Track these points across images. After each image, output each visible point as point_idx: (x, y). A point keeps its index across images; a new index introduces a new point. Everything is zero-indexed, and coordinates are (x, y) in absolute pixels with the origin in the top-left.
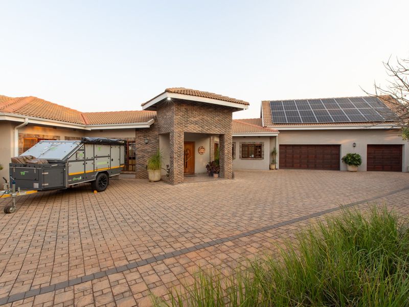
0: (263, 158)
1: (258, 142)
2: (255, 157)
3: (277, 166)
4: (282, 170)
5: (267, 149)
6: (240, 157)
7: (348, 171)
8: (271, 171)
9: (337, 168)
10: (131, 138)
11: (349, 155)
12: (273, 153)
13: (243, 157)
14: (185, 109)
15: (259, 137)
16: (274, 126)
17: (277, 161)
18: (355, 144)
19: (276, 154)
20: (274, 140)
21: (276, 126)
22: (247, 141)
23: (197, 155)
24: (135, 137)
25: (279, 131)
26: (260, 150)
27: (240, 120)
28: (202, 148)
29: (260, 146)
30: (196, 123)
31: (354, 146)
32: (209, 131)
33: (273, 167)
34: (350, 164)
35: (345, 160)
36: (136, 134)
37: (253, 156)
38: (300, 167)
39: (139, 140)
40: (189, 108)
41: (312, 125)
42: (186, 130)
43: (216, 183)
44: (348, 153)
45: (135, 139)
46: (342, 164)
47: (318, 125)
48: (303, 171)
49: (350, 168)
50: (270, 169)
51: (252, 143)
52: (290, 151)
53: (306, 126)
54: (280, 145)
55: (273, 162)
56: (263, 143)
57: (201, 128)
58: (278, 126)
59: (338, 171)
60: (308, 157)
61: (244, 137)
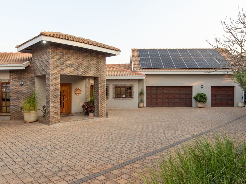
0: (133, 98)
1: (128, 84)
2: (126, 97)
3: (145, 105)
4: (149, 108)
5: (136, 90)
6: (113, 97)
7: (198, 107)
8: (140, 109)
9: (190, 105)
10: (5, 80)
11: (198, 94)
12: (141, 94)
13: (115, 97)
14: (61, 52)
15: (129, 80)
16: (142, 70)
17: (144, 100)
18: (202, 85)
19: (143, 94)
20: (142, 83)
21: (144, 70)
22: (119, 84)
23: (74, 96)
24: (9, 78)
25: (146, 74)
26: (130, 91)
27: (113, 65)
28: (79, 89)
29: (130, 88)
30: (72, 66)
31: (202, 88)
32: (84, 73)
33: (141, 105)
34: (199, 101)
35: (196, 98)
36: (10, 76)
37: (124, 96)
38: (163, 105)
39: (14, 82)
40: (65, 51)
41: (171, 70)
42: (62, 72)
43: (91, 120)
44: (198, 93)
45: (9, 80)
46: (194, 102)
47: (176, 71)
48: (164, 108)
49: (200, 105)
50: (139, 107)
51: (123, 85)
52: (154, 91)
53: (166, 70)
54: (147, 87)
55: (141, 101)
56: (133, 85)
57: (76, 71)
58: (145, 70)
59: (191, 108)
60: (168, 97)
61: (117, 80)
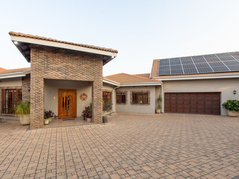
0: (149, 104)
1: (145, 90)
2: (143, 103)
3: (163, 111)
4: (167, 114)
5: (153, 96)
6: (131, 103)
7: (228, 116)
8: (157, 114)
9: (218, 113)
10: (19, 87)
11: (230, 101)
12: (159, 100)
13: (133, 103)
14: (45, 55)
15: (146, 86)
16: (159, 77)
17: (162, 107)
18: (235, 91)
19: (161, 100)
20: (160, 89)
21: (161, 77)
22: (136, 90)
25: (162, 81)
26: (147, 97)
29: (147, 94)
30: (59, 70)
31: (235, 94)
32: (74, 77)
33: (159, 111)
34: (230, 109)
35: (226, 106)
36: (22, 83)
37: (141, 102)
38: (183, 112)
39: (24, 88)
41: (192, 76)
42: (46, 76)
44: (229, 99)
45: (22, 87)
46: (223, 110)
47: (198, 75)
48: (184, 115)
49: (231, 113)
50: (156, 113)
51: (140, 92)
52: (174, 98)
53: (187, 76)
54: (165, 93)
55: (159, 107)
56: (150, 91)
57: (64, 75)
58: (162, 77)
59: (219, 116)
60: (190, 103)
61: (134, 87)
